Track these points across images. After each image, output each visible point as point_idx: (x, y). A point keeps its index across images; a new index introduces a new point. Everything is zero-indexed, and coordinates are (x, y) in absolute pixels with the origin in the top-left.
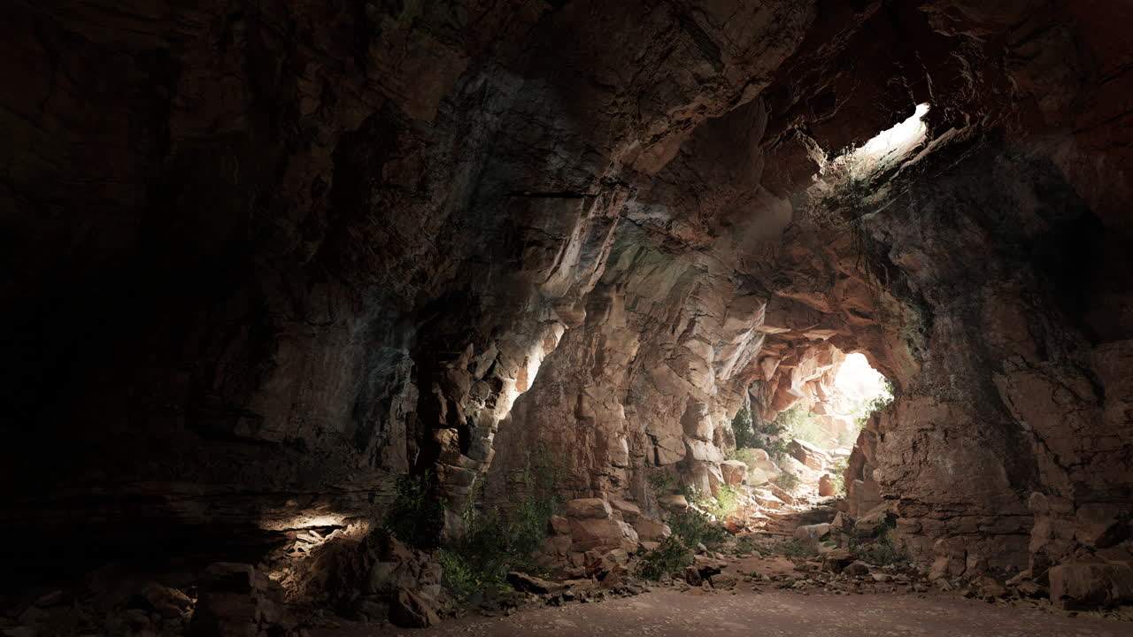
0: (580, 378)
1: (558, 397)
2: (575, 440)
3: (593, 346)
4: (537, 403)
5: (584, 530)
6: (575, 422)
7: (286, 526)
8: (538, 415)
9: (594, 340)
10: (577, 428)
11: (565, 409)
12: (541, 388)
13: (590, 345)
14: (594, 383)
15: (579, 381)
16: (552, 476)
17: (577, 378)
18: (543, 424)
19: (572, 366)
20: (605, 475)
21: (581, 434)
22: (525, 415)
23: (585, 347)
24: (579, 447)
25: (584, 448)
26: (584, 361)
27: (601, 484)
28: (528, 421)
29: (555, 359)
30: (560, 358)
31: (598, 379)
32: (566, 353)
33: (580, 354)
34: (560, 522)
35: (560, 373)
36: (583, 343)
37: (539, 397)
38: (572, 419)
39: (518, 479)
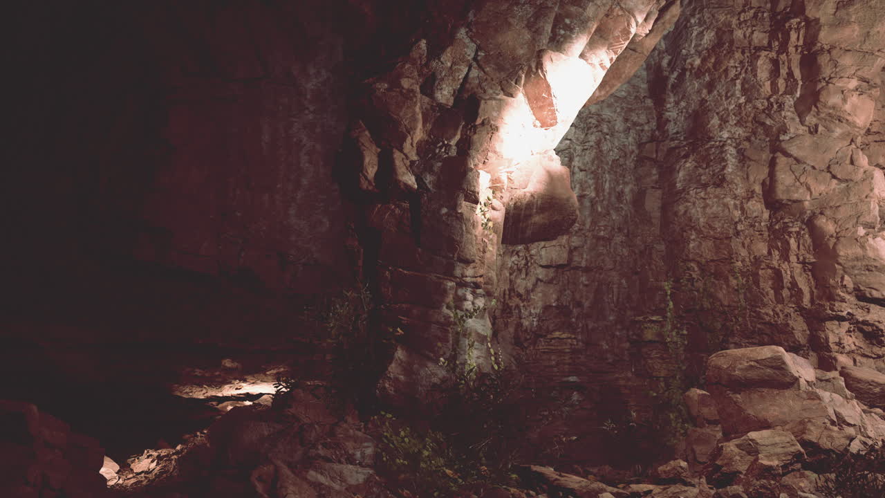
0: (768, 122)
1: (724, 168)
2: (765, 252)
3: (791, 49)
4: (678, 185)
5: (740, 410)
6: (766, 215)
7: (212, 392)
8: (682, 209)
9: (793, 36)
10: (770, 228)
11: (740, 191)
12: (686, 156)
13: (783, 48)
14: (802, 130)
15: (767, 130)
16: (719, 326)
17: (763, 124)
18: (690, 224)
19: (749, 101)
20: (842, 319)
21: (777, 237)
22: (658, 214)
23: (773, 55)
24: (775, 263)
25: (785, 266)
26: (774, 85)
27: (832, 339)
28: (666, 222)
29: (710, 92)
30: (721, 88)
31: (810, 119)
32: (732, 73)
33: (763, 73)
34: (702, 401)
35: (724, 121)
36: (769, 47)
37: (681, 174)
38: (757, 207)
39: (649, 335)
